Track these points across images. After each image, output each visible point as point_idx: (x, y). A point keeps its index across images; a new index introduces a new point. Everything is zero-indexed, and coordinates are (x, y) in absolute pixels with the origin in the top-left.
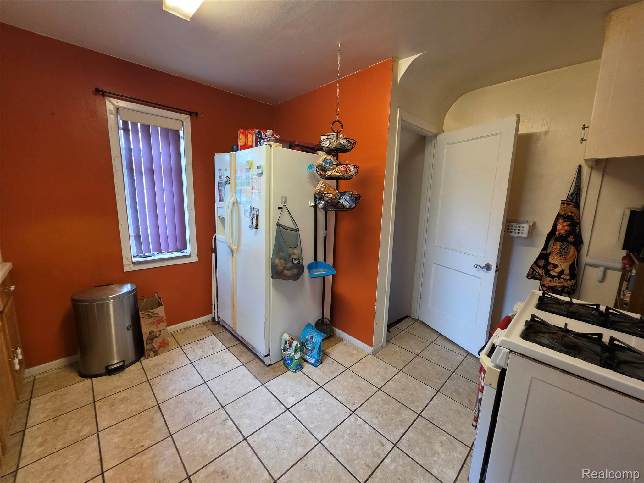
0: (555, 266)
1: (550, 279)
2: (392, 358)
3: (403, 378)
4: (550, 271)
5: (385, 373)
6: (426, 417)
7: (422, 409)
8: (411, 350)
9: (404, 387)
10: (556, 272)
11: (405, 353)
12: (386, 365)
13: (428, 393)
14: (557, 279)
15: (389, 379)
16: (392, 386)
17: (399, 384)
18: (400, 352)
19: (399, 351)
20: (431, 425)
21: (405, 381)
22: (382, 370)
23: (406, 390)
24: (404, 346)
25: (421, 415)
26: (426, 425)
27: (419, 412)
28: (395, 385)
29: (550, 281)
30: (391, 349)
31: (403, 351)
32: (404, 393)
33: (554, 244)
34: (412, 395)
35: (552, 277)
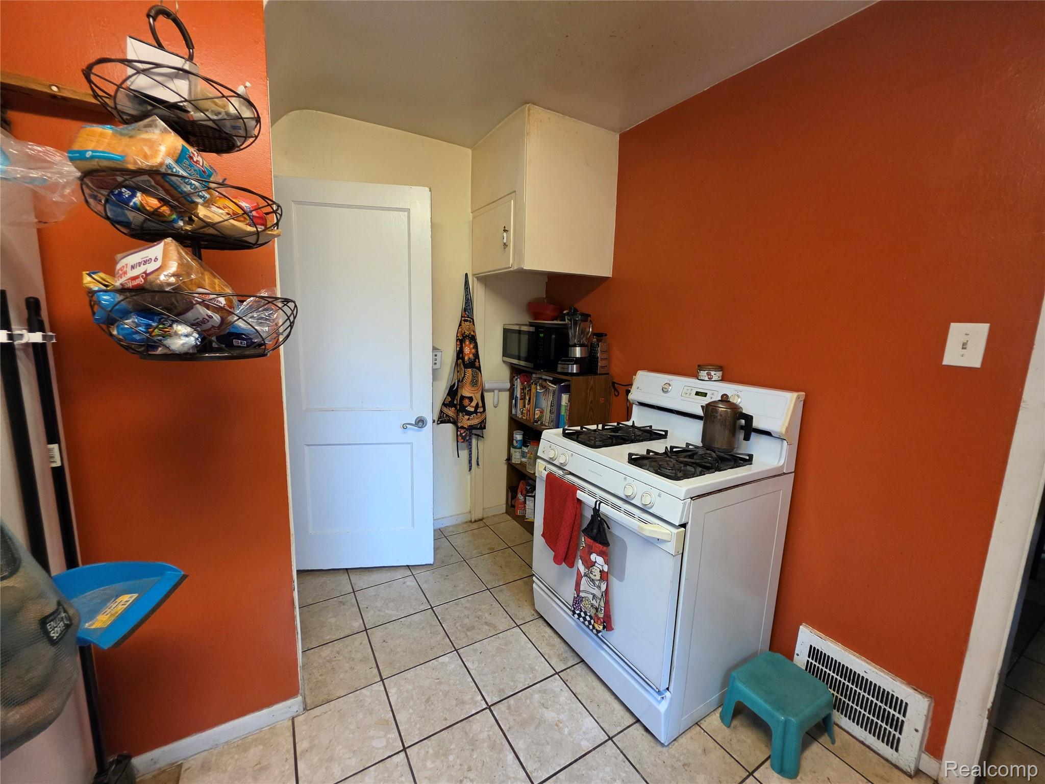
0: (471, 399)
1: (468, 417)
2: (341, 676)
3: (402, 686)
4: (467, 406)
5: (371, 714)
6: (496, 699)
7: (480, 697)
8: (348, 632)
9: (423, 697)
10: (473, 407)
11: (347, 645)
12: (352, 700)
13: (453, 666)
14: (475, 415)
15: (391, 714)
16: (410, 718)
17: (411, 703)
18: (338, 653)
19: (332, 651)
20: (511, 701)
21: (411, 688)
22: (360, 716)
23: (432, 699)
24: (328, 638)
25: (489, 705)
26: (509, 708)
27: (485, 706)
28: (411, 711)
29: (469, 419)
30: (315, 664)
31: (338, 645)
32: (436, 706)
33: (465, 372)
34: (446, 694)
35: (469, 413)
